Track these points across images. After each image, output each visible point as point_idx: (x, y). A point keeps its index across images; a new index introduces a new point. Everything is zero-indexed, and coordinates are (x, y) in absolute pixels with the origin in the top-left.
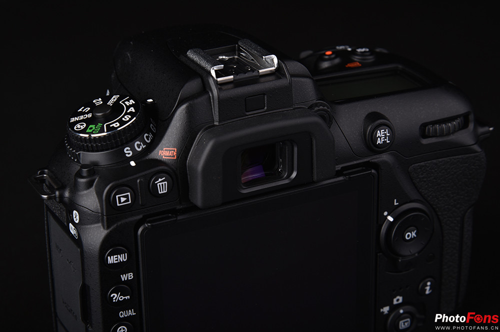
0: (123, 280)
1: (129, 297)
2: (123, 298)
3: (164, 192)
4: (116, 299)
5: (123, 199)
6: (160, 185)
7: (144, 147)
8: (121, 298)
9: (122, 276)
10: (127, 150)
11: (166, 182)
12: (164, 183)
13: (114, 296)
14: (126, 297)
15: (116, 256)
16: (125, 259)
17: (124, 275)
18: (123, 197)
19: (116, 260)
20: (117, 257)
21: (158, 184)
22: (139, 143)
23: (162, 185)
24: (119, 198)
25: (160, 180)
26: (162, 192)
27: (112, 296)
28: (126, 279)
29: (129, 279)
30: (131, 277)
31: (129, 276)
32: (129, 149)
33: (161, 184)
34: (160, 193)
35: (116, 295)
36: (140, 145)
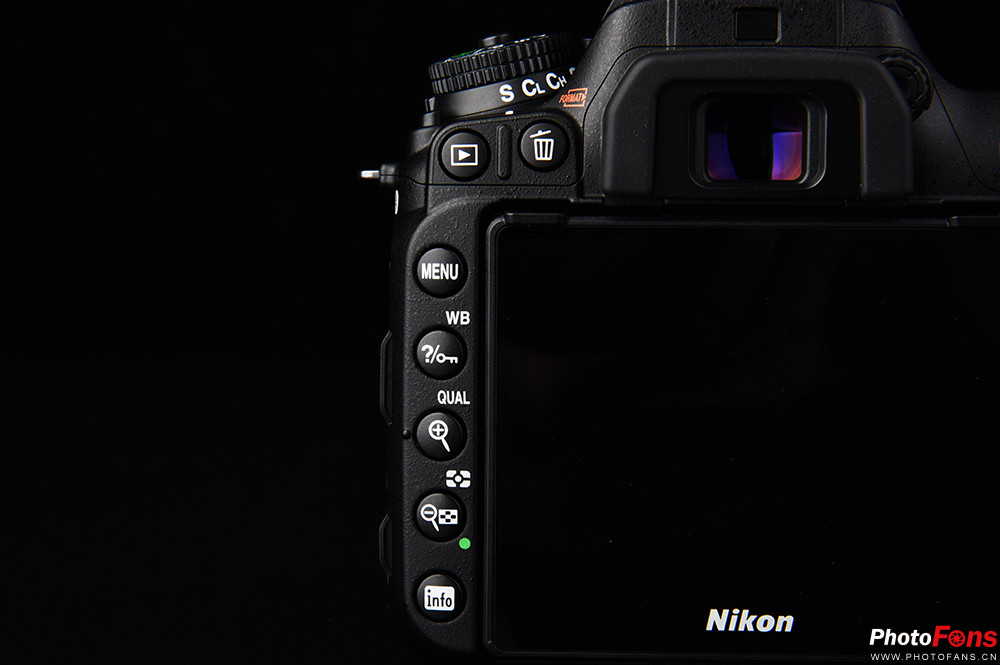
0: (450, 323)
1: (456, 359)
2: (445, 358)
3: (546, 158)
4: (430, 358)
5: (463, 155)
6: (538, 143)
7: (540, 92)
8: (441, 358)
9: (447, 313)
10: (506, 90)
11: (552, 141)
12: (547, 141)
13: (427, 350)
14: (451, 359)
15: (438, 265)
16: (454, 275)
17: (453, 313)
18: (463, 149)
19: (436, 274)
20: (439, 268)
21: (536, 141)
22: (532, 83)
23: (544, 143)
24: (456, 151)
25: (540, 133)
26: (541, 158)
27: (424, 349)
28: (455, 323)
29: (462, 323)
30: (465, 320)
31: (462, 318)
32: (510, 88)
33: (541, 141)
34: (537, 158)
35: (431, 348)
36: (534, 86)
